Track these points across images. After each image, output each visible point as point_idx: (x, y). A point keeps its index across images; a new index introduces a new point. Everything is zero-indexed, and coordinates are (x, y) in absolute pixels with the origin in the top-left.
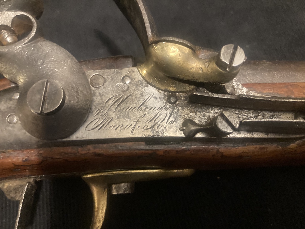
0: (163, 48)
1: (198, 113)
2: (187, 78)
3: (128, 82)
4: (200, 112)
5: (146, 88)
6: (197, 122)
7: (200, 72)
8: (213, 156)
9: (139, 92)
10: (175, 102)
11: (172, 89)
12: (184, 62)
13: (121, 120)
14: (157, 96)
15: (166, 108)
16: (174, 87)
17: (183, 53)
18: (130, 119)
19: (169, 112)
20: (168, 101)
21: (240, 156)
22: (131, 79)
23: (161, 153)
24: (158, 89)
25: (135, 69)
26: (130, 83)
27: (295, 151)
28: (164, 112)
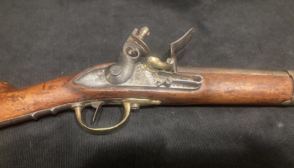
0: (151, 58)
1: (161, 80)
2: (158, 68)
3: (139, 69)
4: (162, 79)
5: (145, 71)
6: (161, 82)
7: (162, 66)
8: (166, 94)
9: (143, 72)
10: (154, 76)
11: (154, 72)
12: (157, 62)
13: (137, 80)
14: (149, 74)
15: (151, 78)
16: (154, 71)
17: (157, 60)
18: (140, 80)
19: (152, 79)
20: (152, 75)
21: (175, 95)
22: (141, 68)
23: (149, 92)
24: (149, 71)
25: (142, 65)
26: (140, 69)
27: (194, 94)
28: (151, 79)
